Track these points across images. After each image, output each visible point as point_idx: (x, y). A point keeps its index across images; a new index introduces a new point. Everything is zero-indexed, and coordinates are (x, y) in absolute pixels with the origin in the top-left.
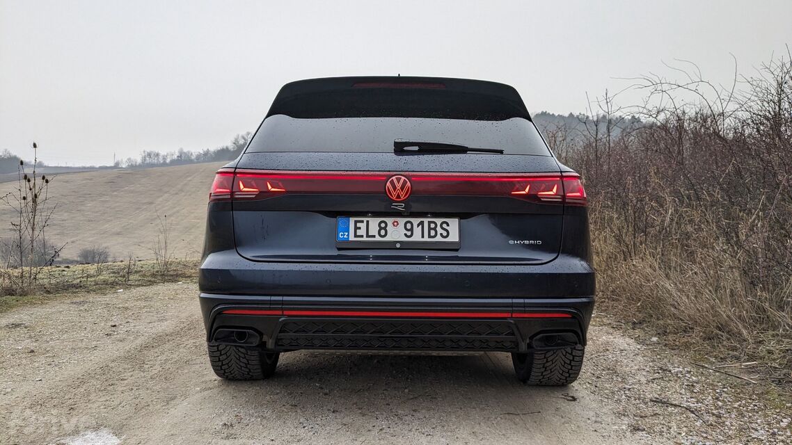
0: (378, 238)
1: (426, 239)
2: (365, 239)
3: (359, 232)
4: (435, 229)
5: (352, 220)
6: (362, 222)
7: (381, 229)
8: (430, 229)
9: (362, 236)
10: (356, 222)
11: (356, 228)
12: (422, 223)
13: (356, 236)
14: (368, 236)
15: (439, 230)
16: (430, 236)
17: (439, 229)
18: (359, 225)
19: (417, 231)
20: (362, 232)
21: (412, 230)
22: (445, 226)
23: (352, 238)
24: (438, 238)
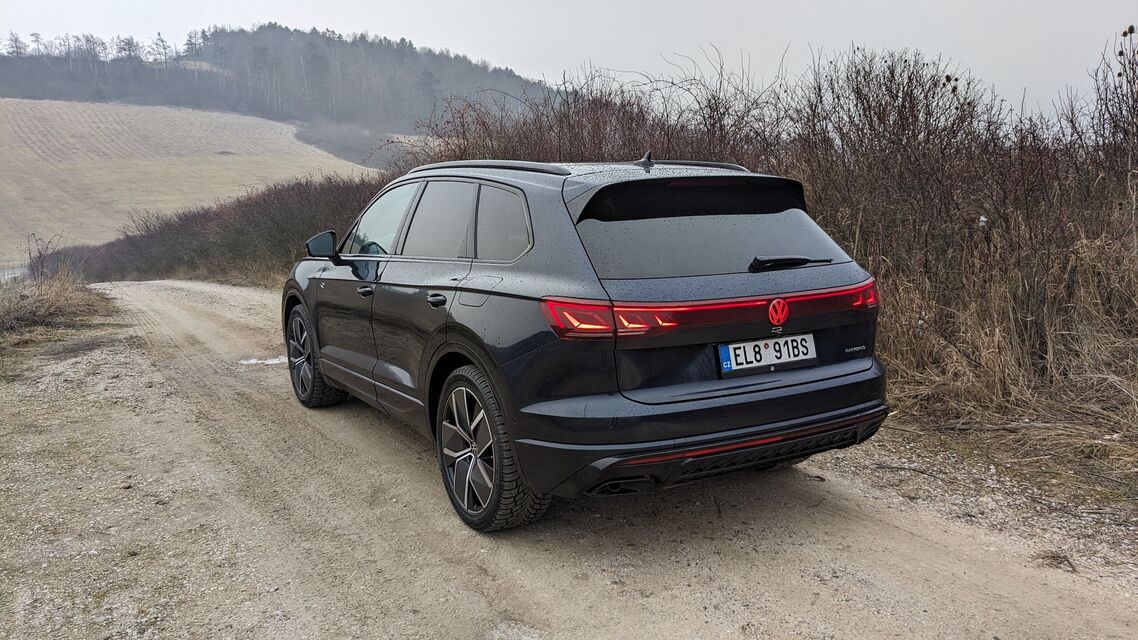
0: (755, 364)
1: (793, 359)
2: (745, 366)
3: (740, 360)
4: (797, 347)
5: (731, 347)
6: (740, 348)
7: (756, 353)
8: (794, 348)
9: (742, 364)
10: (735, 349)
11: (737, 356)
12: (786, 343)
13: (738, 364)
14: (747, 363)
15: (801, 349)
16: (795, 356)
17: (800, 346)
18: (738, 352)
19: (784, 350)
20: (741, 359)
21: (780, 351)
22: (804, 342)
23: (735, 367)
24: (802, 357)
